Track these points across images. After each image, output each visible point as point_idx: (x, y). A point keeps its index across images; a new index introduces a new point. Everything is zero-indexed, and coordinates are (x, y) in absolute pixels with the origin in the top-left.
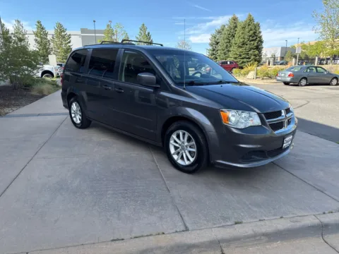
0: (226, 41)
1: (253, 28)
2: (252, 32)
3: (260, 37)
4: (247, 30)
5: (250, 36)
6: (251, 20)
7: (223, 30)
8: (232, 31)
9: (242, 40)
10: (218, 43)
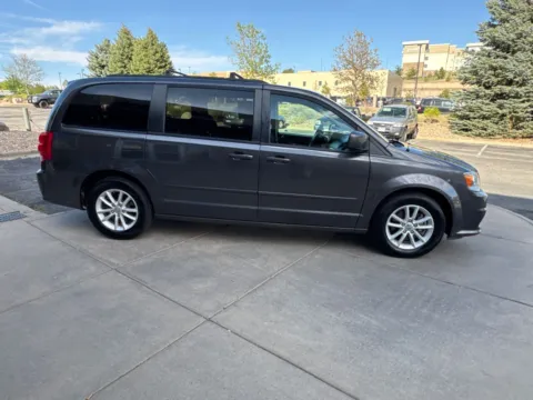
0: (119, 64)
1: (159, 50)
2: (158, 55)
3: (170, 63)
4: (152, 52)
5: (158, 61)
6: (154, 38)
7: (108, 46)
8: (126, 50)
9: (146, 66)
10: (103, 67)
